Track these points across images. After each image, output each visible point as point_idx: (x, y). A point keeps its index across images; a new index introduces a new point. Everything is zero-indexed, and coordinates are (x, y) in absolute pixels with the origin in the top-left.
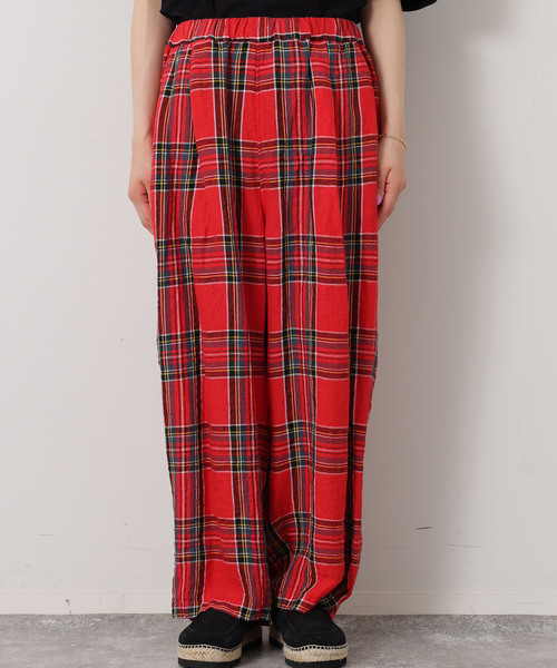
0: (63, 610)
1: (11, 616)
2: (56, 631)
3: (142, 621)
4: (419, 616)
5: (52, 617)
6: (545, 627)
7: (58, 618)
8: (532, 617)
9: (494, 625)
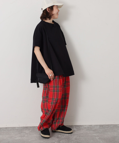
0: (19, 126)
2: (18, 130)
6: (82, 127)
9: (75, 127)
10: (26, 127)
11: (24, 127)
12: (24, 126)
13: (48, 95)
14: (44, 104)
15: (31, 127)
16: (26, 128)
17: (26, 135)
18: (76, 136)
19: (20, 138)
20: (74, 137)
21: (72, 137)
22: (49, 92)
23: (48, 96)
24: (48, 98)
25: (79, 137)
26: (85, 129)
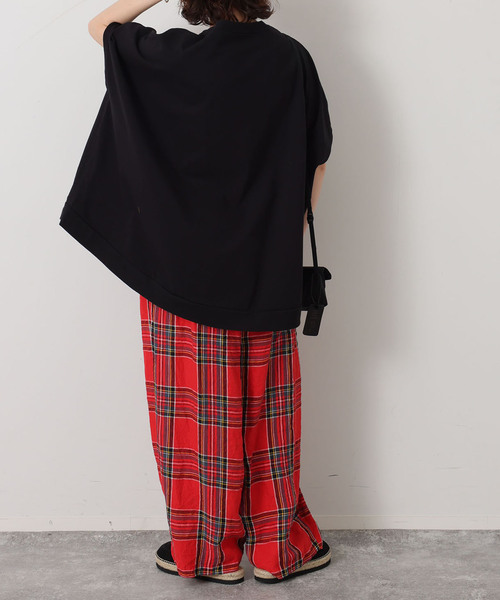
0: (108, 528)
1: (76, 532)
2: (103, 544)
4: (331, 531)
5: (101, 533)
6: (410, 538)
7: (105, 534)
8: (401, 530)
9: (378, 537)
11: (132, 532)
16: (144, 537)
17: (139, 573)
18: (377, 582)
19: (109, 585)
20: (368, 588)
21: (356, 589)
25: (392, 585)
26: (422, 551)
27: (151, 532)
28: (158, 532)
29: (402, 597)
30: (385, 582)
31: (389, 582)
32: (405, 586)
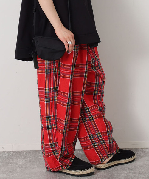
0: (2, 150)
3: (25, 153)
6: (140, 152)
8: (136, 148)
10: (19, 152)
11: (13, 152)
12: (15, 149)
13: (57, 85)
14: (48, 104)
15: (28, 152)
16: (19, 154)
17: (18, 170)
18: (127, 171)
19: (5, 175)
20: (123, 174)
21: (118, 175)
22: (59, 77)
23: (57, 88)
24: (57, 90)
25: (134, 173)
26: (146, 157)
27: (22, 151)
28: (25, 151)
29: (139, 178)
30: (131, 171)
31: (133, 171)
32: (140, 173)
